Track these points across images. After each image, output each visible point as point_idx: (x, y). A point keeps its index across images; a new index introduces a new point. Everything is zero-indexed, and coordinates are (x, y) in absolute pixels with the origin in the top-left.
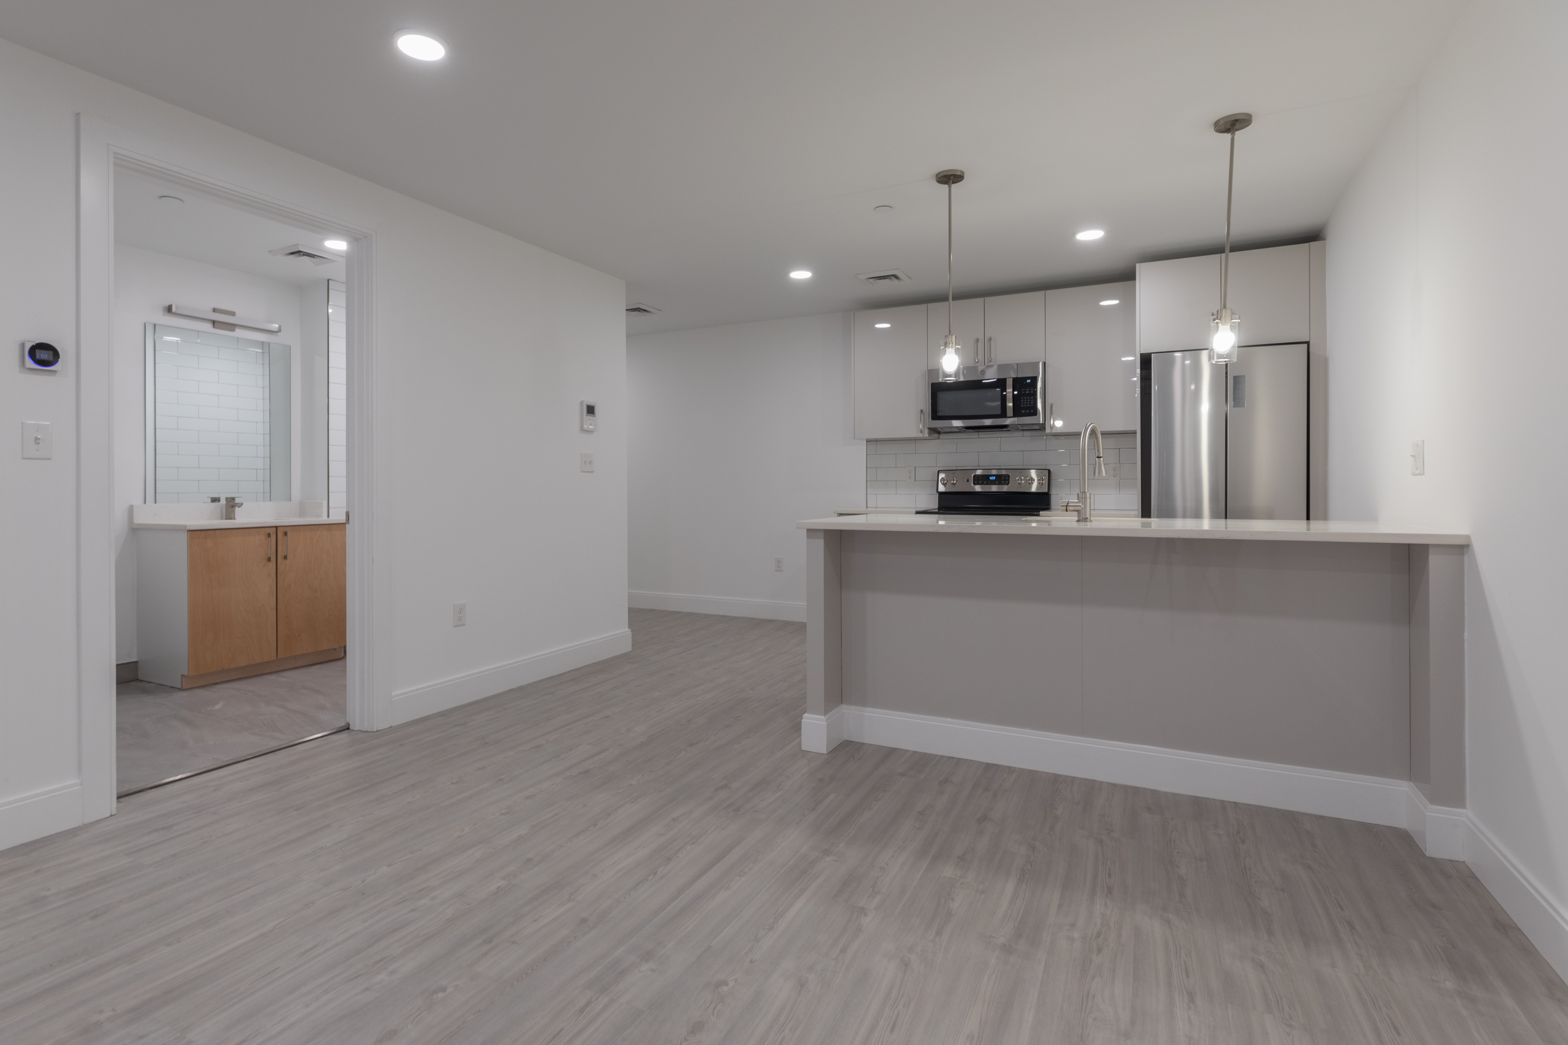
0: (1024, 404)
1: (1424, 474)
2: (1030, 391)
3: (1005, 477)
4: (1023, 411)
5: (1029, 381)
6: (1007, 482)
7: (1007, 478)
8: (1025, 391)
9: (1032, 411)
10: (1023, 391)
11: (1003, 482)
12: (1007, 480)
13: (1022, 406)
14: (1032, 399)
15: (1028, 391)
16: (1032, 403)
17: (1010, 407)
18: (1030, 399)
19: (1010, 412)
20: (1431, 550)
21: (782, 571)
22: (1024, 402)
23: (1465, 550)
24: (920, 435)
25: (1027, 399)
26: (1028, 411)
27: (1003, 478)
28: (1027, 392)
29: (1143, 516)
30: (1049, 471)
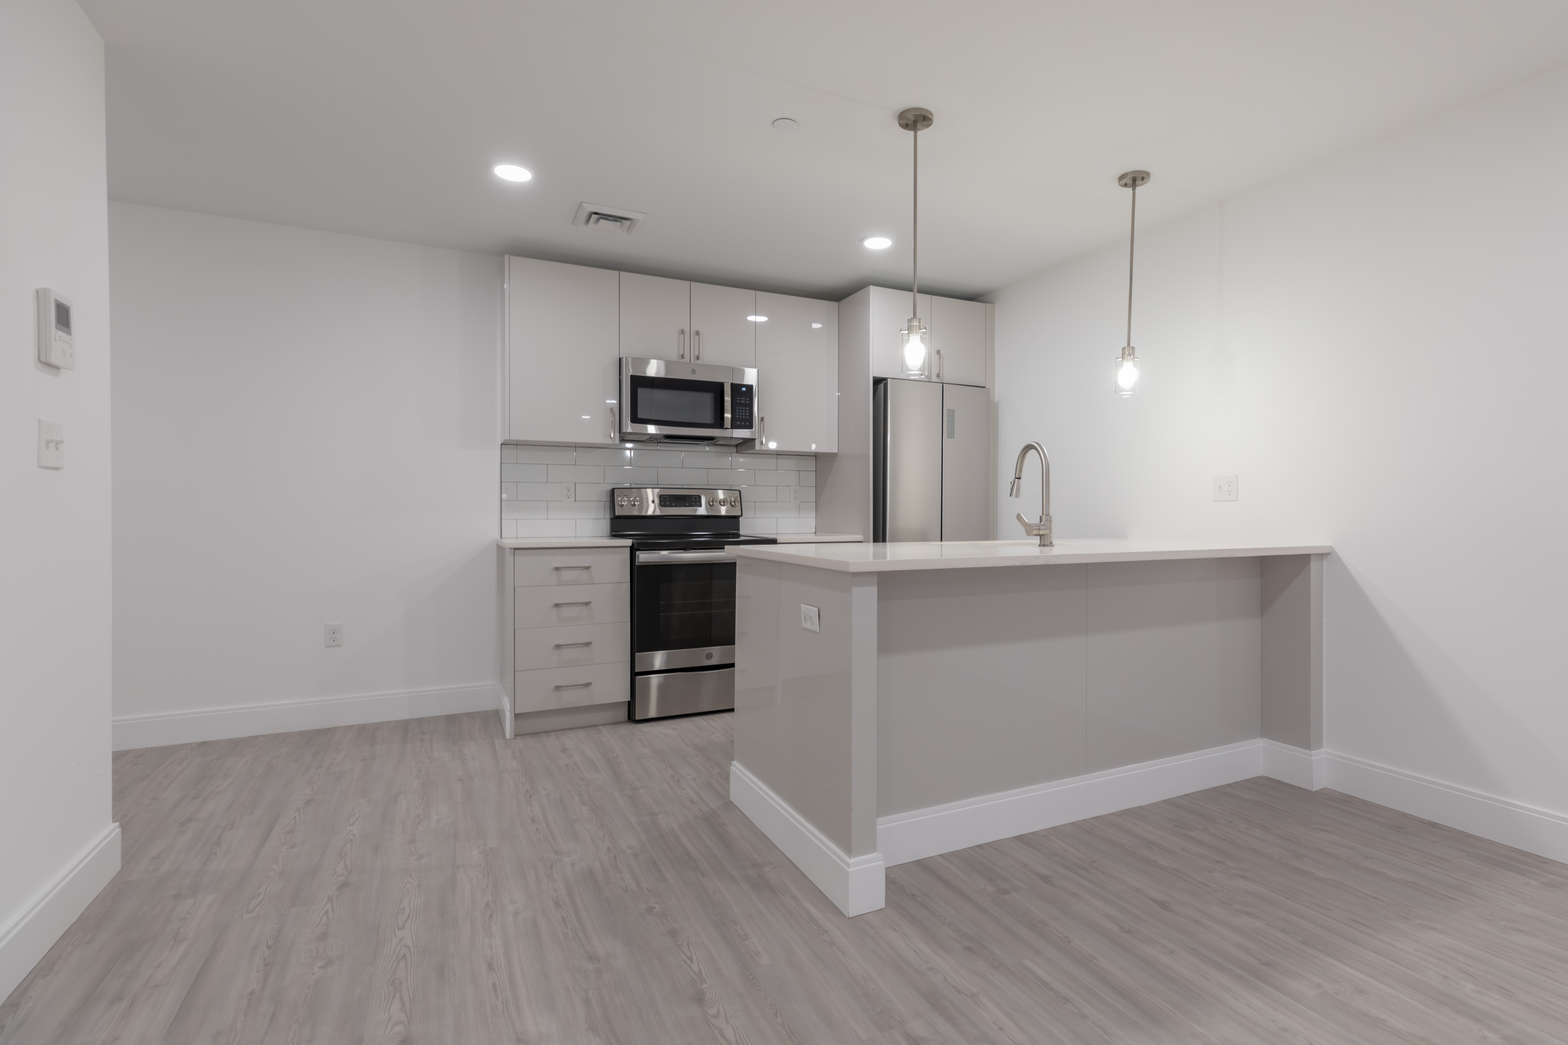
0: (739, 415)
1: (1237, 500)
2: (746, 401)
3: (696, 498)
4: (739, 423)
5: (744, 389)
6: (698, 504)
7: (698, 499)
8: (741, 400)
9: (747, 424)
10: (739, 400)
11: (694, 504)
12: (698, 502)
13: (737, 416)
14: (747, 410)
15: (743, 400)
16: (748, 414)
17: (727, 418)
18: (745, 410)
19: (728, 423)
20: (1312, 558)
21: (341, 646)
22: (739, 412)
23: (1324, 557)
24: (610, 442)
25: (742, 410)
26: (743, 423)
27: (693, 499)
28: (742, 402)
29: (876, 540)
30: (740, 491)
